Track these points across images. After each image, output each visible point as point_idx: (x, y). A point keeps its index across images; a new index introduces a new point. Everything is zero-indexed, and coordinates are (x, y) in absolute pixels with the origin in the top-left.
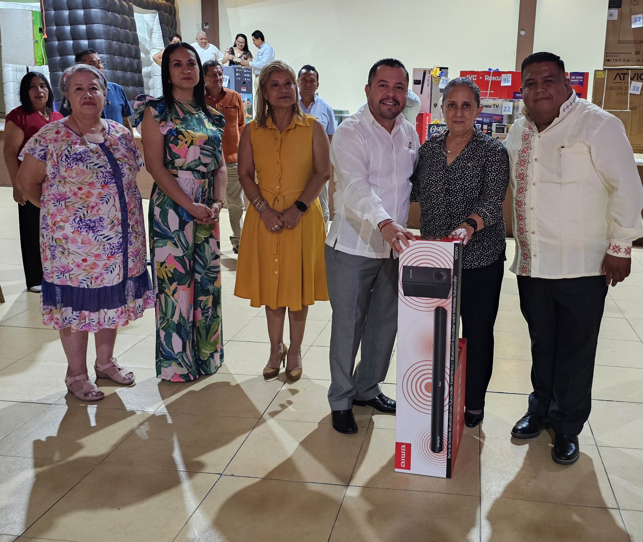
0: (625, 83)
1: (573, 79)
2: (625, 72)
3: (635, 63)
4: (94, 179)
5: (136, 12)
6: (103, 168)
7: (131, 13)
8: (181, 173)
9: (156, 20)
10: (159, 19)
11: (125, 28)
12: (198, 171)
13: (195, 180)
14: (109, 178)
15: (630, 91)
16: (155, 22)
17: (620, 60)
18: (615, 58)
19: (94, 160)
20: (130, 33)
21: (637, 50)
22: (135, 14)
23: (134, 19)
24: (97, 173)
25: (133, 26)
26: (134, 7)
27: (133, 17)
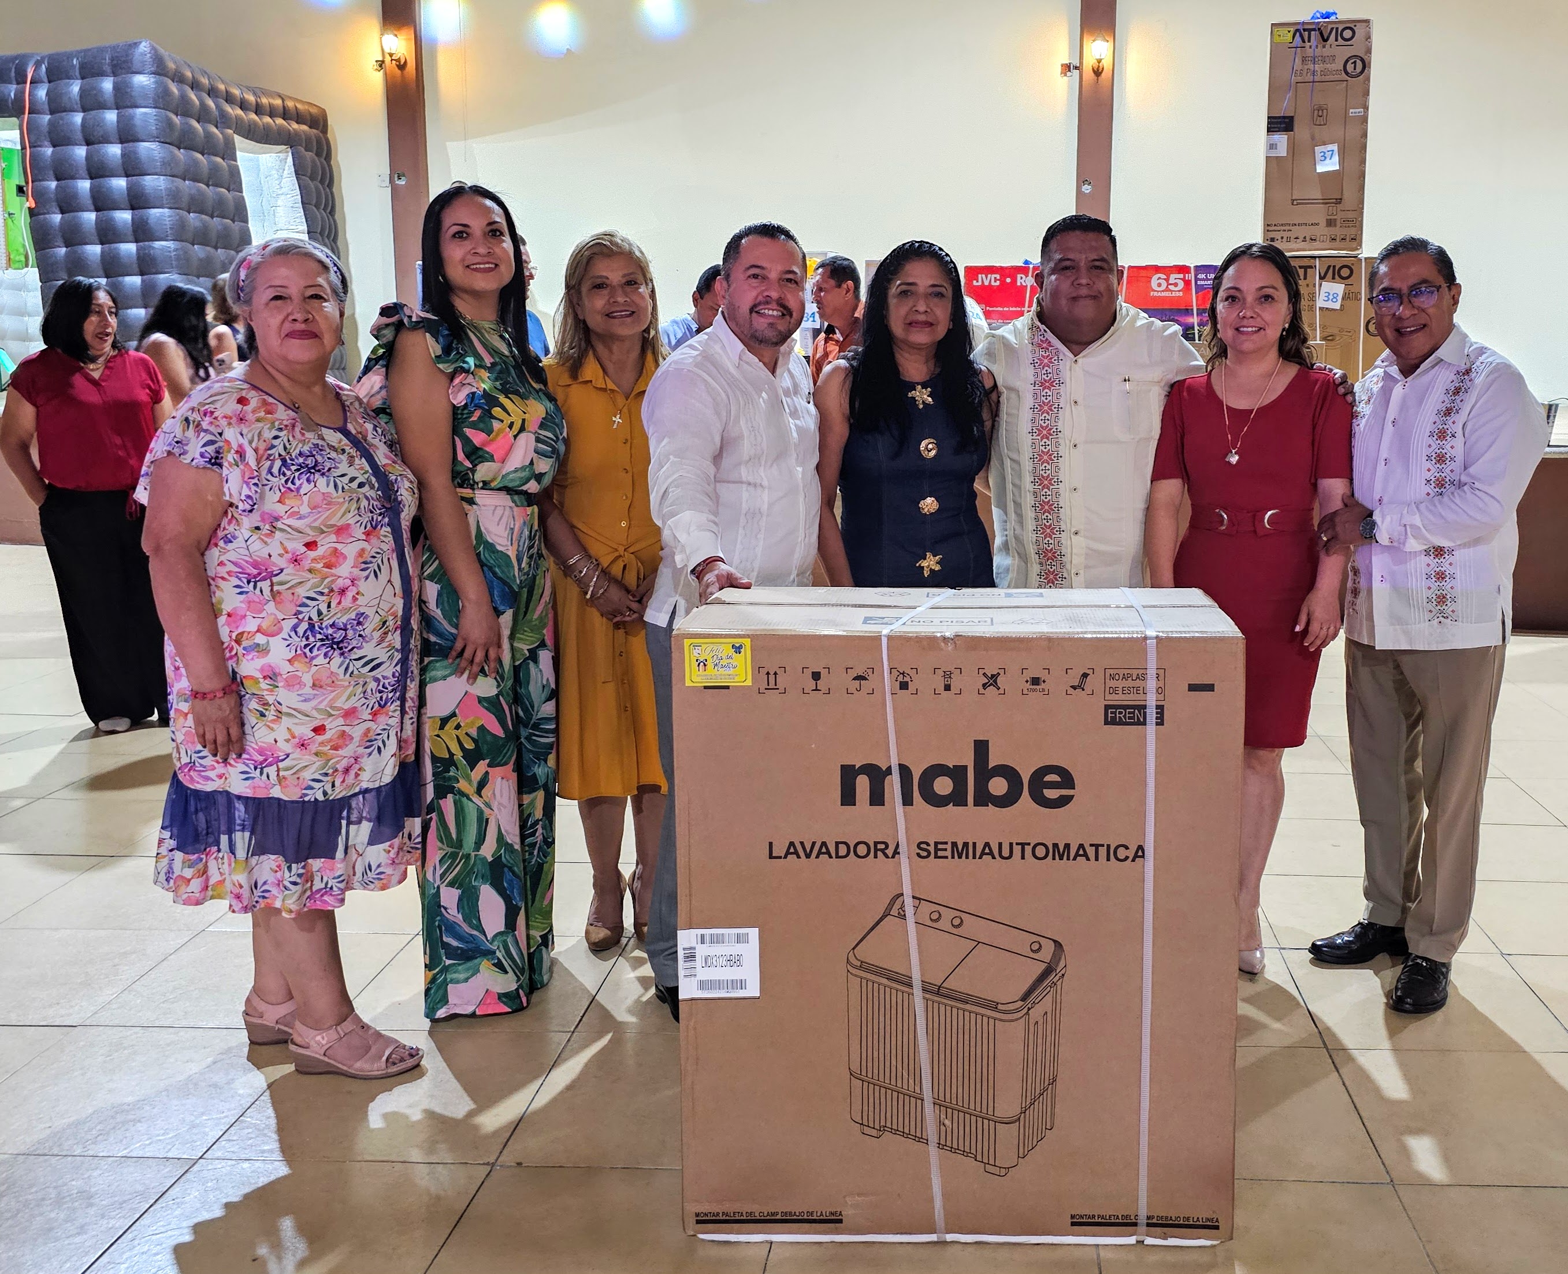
0: (1308, 285)
1: (1203, 280)
2: (1306, 262)
3: (1327, 244)
4: (350, 519)
5: (242, 150)
6: (367, 487)
7: (229, 152)
8: (482, 497)
9: (287, 168)
10: (294, 165)
11: (216, 185)
12: (525, 493)
13: (516, 509)
14: (378, 511)
15: (1320, 303)
16: (286, 172)
17: (1297, 238)
18: (1285, 235)
19: (343, 467)
20: (229, 196)
21: (1329, 217)
22: (239, 154)
23: (238, 166)
24: (359, 499)
25: (234, 182)
26: (238, 139)
27: (235, 160)
